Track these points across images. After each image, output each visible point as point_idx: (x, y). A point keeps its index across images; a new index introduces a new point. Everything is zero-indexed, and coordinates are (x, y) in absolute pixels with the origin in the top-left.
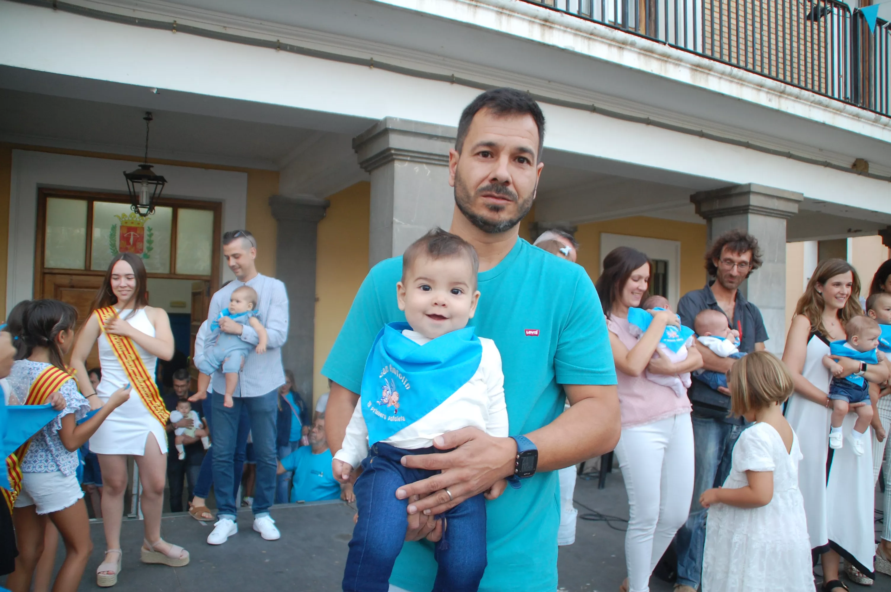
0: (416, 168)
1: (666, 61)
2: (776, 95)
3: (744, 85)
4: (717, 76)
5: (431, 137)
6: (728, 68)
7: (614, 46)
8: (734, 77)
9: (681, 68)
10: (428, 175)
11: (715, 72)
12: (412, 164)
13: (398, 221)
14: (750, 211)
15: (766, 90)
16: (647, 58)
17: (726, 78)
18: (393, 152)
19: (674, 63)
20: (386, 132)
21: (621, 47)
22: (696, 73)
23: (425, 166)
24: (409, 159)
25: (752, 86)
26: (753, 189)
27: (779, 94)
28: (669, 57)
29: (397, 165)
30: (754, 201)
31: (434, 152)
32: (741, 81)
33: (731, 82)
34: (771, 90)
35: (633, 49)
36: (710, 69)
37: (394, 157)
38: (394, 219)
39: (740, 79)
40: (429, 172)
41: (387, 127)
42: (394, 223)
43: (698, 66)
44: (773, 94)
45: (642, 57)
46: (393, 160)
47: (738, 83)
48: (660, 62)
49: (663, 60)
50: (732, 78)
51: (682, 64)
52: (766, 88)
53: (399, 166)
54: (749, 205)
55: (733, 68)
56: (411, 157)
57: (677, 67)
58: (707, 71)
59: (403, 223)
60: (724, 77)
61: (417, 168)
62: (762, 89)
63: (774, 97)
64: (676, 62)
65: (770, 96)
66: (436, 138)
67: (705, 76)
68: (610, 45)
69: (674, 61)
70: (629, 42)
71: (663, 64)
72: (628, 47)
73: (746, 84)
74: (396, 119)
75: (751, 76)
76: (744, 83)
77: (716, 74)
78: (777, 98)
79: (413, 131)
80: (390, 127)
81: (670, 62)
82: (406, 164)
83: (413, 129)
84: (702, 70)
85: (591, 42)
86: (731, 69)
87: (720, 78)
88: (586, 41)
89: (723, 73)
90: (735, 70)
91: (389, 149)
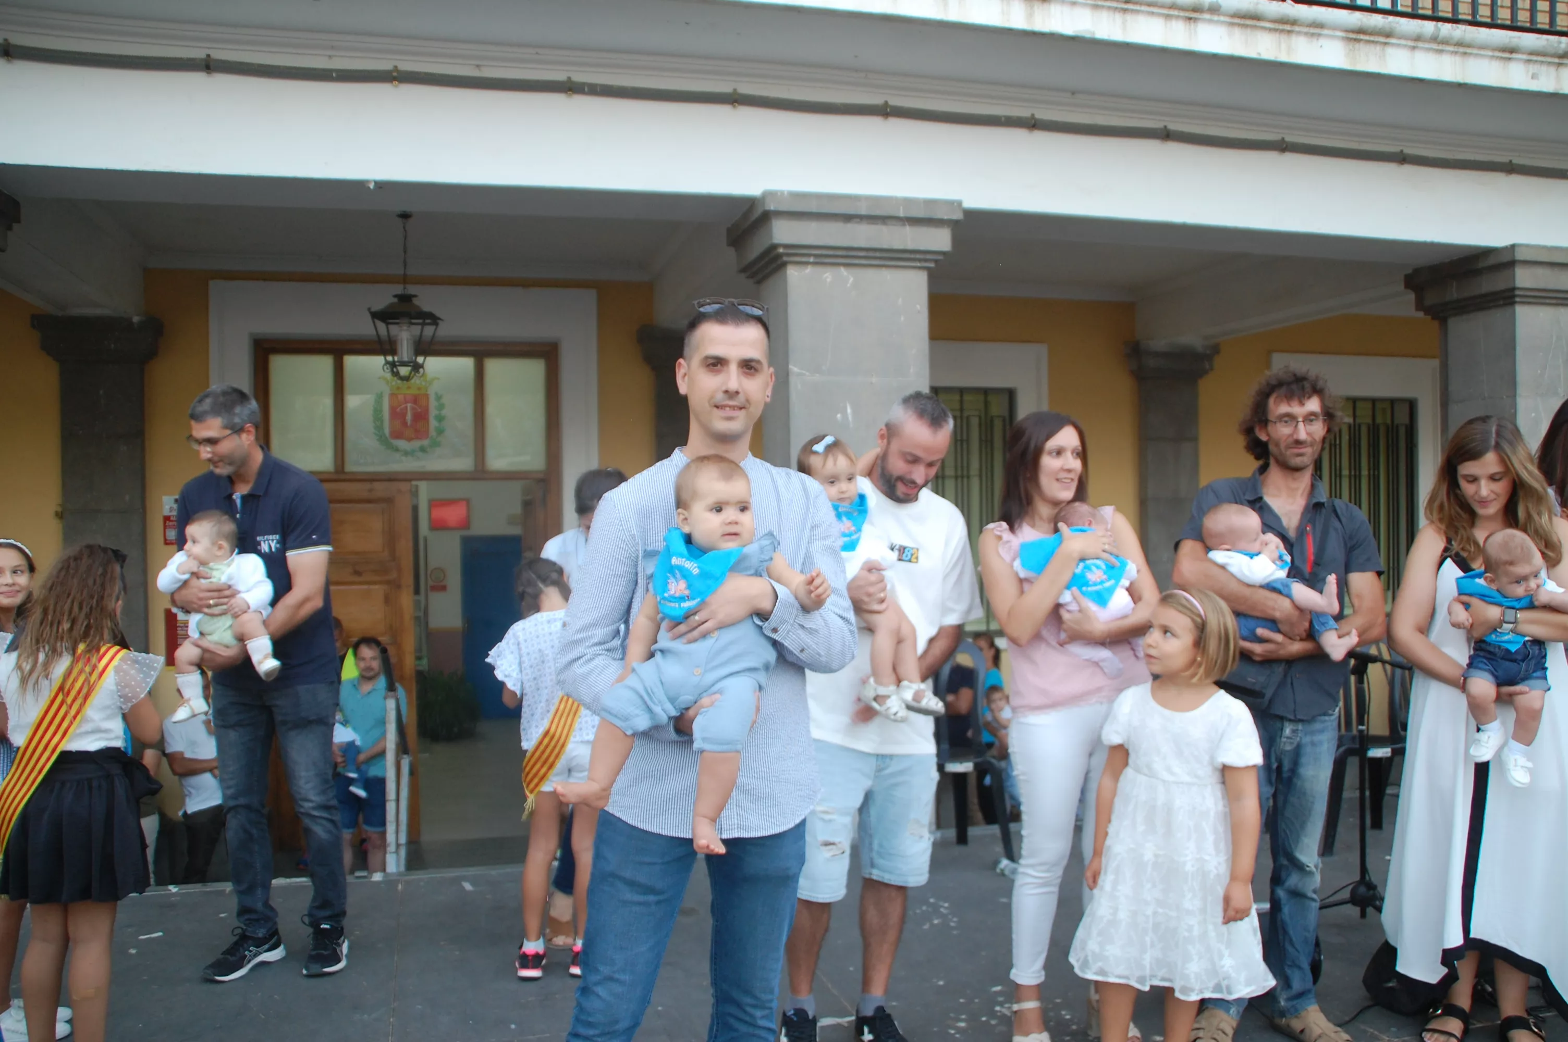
0: (826, 275)
1: (1289, 32)
2: (1549, 63)
3: (1471, 54)
4: (1405, 46)
5: (848, 218)
6: (1429, 27)
7: (1178, 17)
8: (1445, 42)
9: (1322, 41)
10: (849, 285)
11: (1400, 38)
12: (819, 269)
13: (799, 371)
14: (1518, 297)
15: (1525, 57)
16: (1249, 31)
17: (1427, 45)
18: (781, 250)
19: (1306, 34)
20: (766, 217)
21: (1190, 19)
22: (1357, 45)
23: (843, 271)
24: (812, 259)
25: (1490, 53)
26: (1519, 256)
27: (1556, 60)
28: (1294, 22)
29: (793, 274)
30: (1524, 278)
31: (856, 245)
32: (1463, 48)
33: (1441, 52)
34: (1536, 55)
35: (1216, 18)
36: (1388, 34)
37: (785, 259)
38: (791, 367)
39: (1459, 44)
40: (851, 280)
41: (767, 208)
42: (790, 374)
43: (1361, 31)
44: (1542, 62)
45: (1237, 31)
46: (784, 265)
47: (1456, 53)
48: (1277, 35)
49: (1282, 31)
50: (1439, 44)
51: (1325, 32)
52: (1523, 53)
53: (796, 274)
54: (1513, 287)
55: (1440, 24)
56: (815, 256)
57: (1315, 40)
58: (1382, 39)
59: (807, 374)
60: (1420, 44)
61: (828, 275)
62: (1514, 56)
63: (1544, 68)
64: (1312, 30)
65: (1533, 68)
66: (858, 220)
67: (1378, 48)
68: (1168, 17)
69: (1306, 30)
70: (1207, 6)
71: (1284, 37)
72: (1207, 16)
73: (1475, 51)
74: (782, 192)
75: (1483, 34)
76: (1469, 50)
77: (1403, 42)
78: (1552, 70)
79: (814, 210)
80: (772, 208)
81: (1299, 33)
82: (809, 270)
83: (813, 208)
84: (1372, 38)
85: (1129, 17)
86: (1436, 26)
87: (1414, 48)
88: (1118, 17)
89: (1418, 38)
90: (1446, 29)
91: (774, 247)
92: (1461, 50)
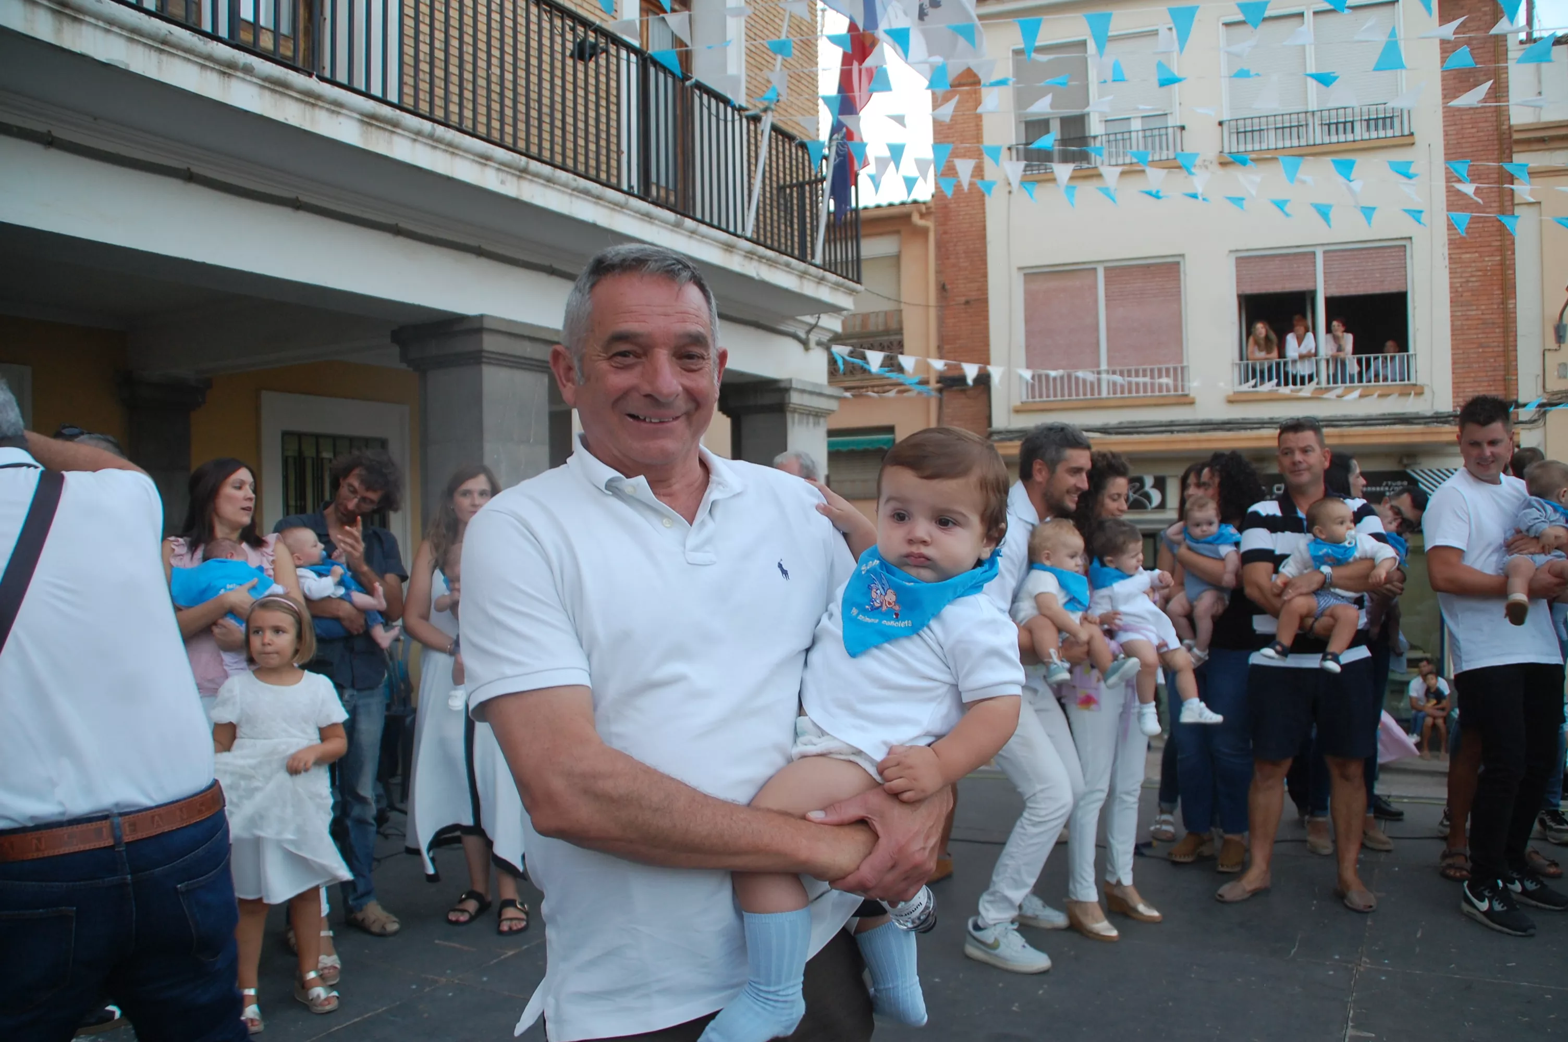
1: (313, 105)
2: (513, 174)
3: (457, 155)
4: (408, 137)
6: (427, 126)
7: (213, 69)
8: (439, 140)
9: (341, 119)
11: (404, 129)
14: (484, 360)
15: (497, 166)
16: (277, 96)
17: (425, 140)
19: (328, 110)
21: (224, 73)
22: (370, 128)
25: (472, 157)
26: (487, 324)
27: (518, 173)
28: (319, 97)
30: (490, 343)
32: (452, 148)
33: (435, 148)
34: (504, 166)
35: (248, 78)
36: (396, 124)
39: (450, 144)
43: (373, 117)
44: (508, 172)
45: (267, 94)
47: (446, 151)
48: (302, 106)
49: (307, 103)
50: (434, 141)
51: (344, 111)
52: (495, 162)
54: (481, 351)
55: (436, 125)
57: (334, 116)
58: (389, 128)
60: (420, 138)
62: (488, 163)
63: (509, 177)
64: (333, 108)
65: (502, 176)
67: (387, 134)
68: (203, 66)
69: (327, 106)
70: (241, 65)
71: (308, 109)
72: (240, 74)
73: (461, 153)
75: (468, 141)
76: (456, 151)
77: (406, 133)
78: (515, 180)
81: (322, 107)
84: (382, 125)
85: (164, 58)
86: (433, 127)
87: (415, 140)
88: (154, 55)
89: (419, 133)
90: (440, 130)
92: (451, 149)
